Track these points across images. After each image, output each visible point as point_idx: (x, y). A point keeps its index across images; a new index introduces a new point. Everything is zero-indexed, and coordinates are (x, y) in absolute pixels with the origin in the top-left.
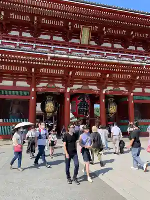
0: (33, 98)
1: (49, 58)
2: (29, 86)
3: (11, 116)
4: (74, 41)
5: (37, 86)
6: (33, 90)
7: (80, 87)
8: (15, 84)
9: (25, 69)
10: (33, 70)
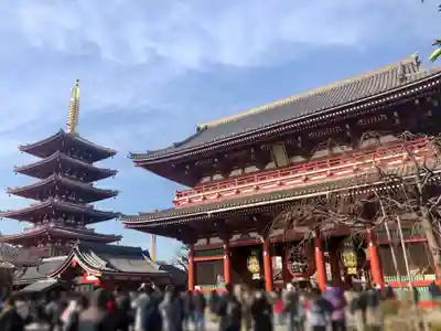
0: (225, 257)
2: (221, 241)
4: (271, 165)
5: (229, 241)
6: (225, 246)
7: (281, 231)
8: (208, 241)
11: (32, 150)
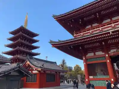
0: (108, 61)
1: (111, 33)
2: (104, 53)
3: (98, 74)
5: (109, 53)
6: (107, 55)
8: (95, 54)
9: (98, 44)
10: (103, 43)
11: (12, 33)
